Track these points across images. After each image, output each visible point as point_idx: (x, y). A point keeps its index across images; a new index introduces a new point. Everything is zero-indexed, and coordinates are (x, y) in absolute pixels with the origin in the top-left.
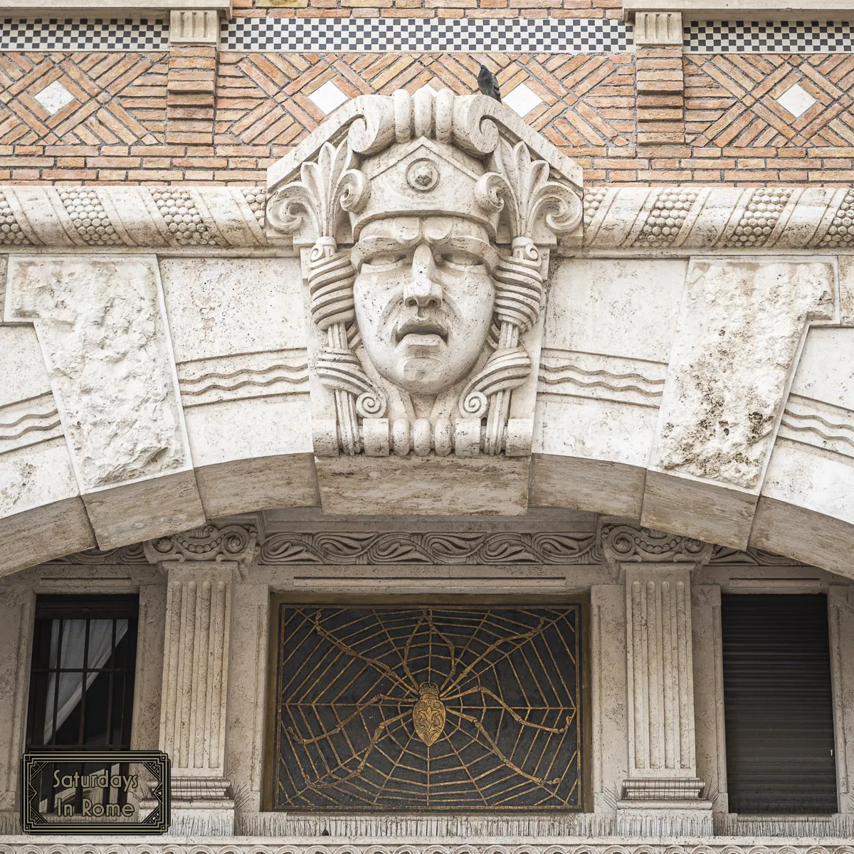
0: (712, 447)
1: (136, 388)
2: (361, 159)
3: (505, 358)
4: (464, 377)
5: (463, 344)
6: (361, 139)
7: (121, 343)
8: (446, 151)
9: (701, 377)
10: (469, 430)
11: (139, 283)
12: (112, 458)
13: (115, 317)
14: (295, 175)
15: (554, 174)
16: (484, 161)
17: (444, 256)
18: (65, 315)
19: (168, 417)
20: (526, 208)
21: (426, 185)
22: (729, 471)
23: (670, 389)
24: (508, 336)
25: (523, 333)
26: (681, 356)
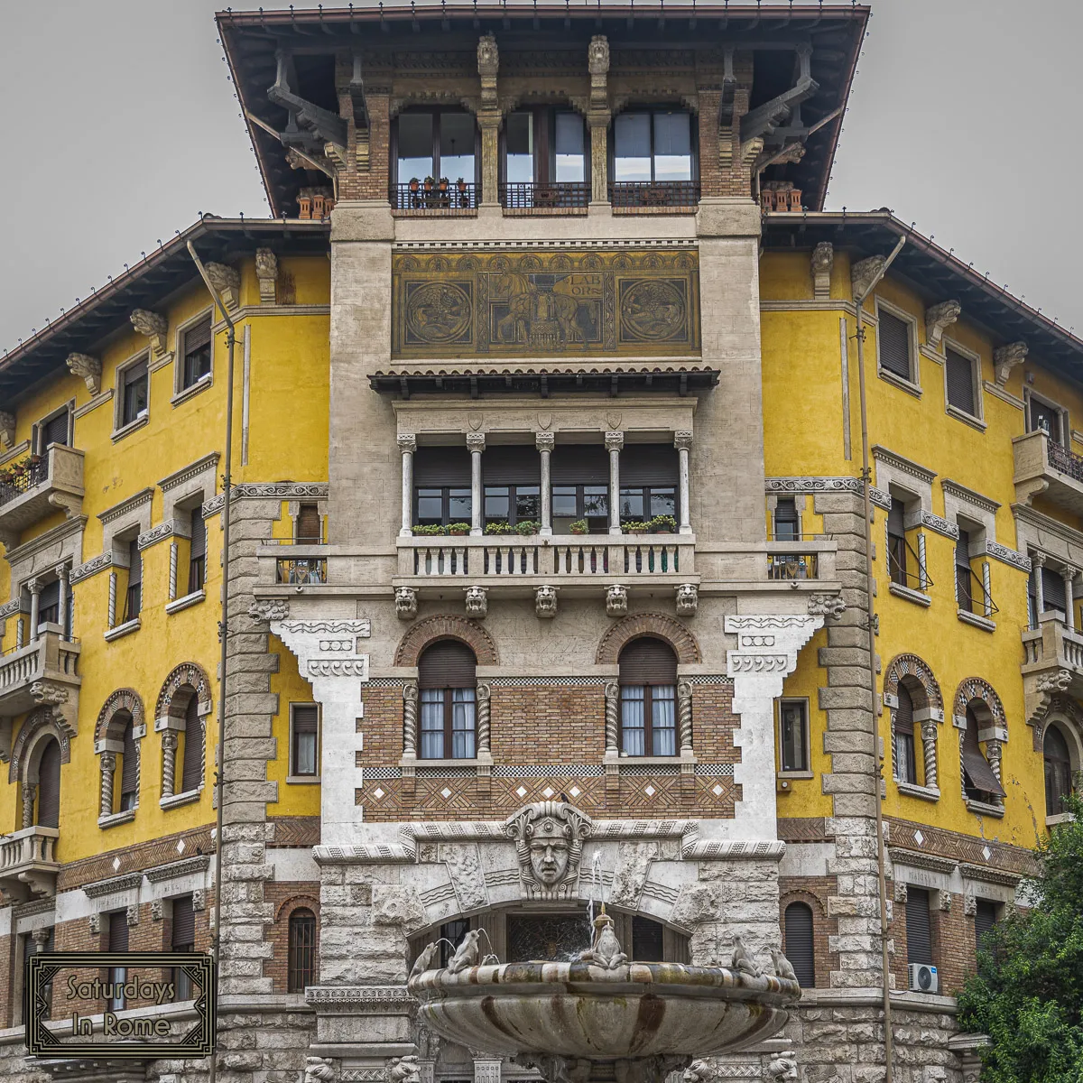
0: (625, 897)
1: (474, 883)
2: (532, 822)
3: (571, 876)
4: (559, 880)
5: (559, 872)
6: (532, 816)
7: (470, 869)
8: (554, 820)
9: (623, 877)
10: (562, 895)
11: (473, 851)
12: (469, 903)
13: (468, 863)
14: (514, 822)
15: (584, 821)
16: (565, 821)
17: (554, 848)
18: (454, 861)
19: (483, 891)
20: (576, 830)
21: (549, 830)
22: (629, 904)
23: (614, 880)
24: (572, 868)
25: (575, 866)
26: (618, 872)
